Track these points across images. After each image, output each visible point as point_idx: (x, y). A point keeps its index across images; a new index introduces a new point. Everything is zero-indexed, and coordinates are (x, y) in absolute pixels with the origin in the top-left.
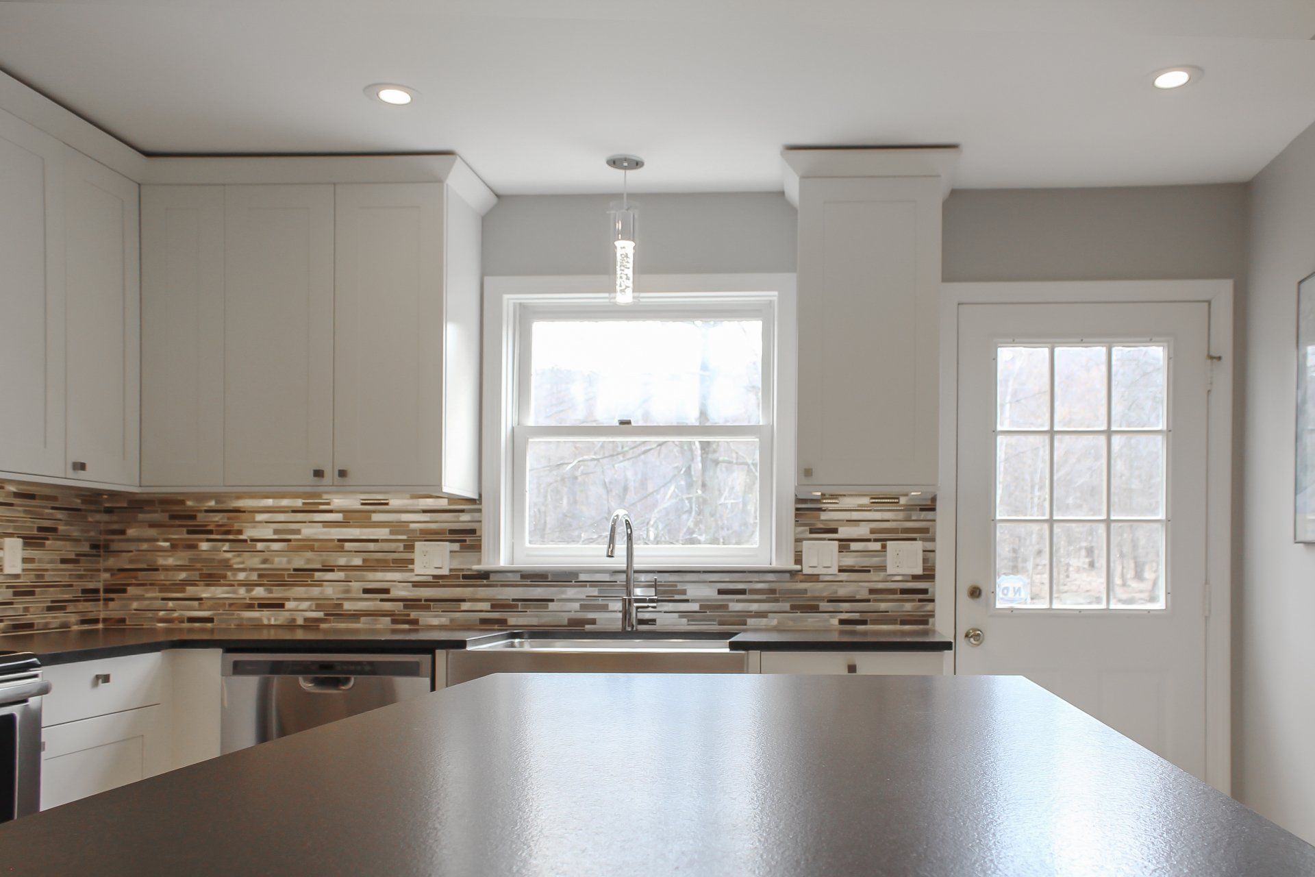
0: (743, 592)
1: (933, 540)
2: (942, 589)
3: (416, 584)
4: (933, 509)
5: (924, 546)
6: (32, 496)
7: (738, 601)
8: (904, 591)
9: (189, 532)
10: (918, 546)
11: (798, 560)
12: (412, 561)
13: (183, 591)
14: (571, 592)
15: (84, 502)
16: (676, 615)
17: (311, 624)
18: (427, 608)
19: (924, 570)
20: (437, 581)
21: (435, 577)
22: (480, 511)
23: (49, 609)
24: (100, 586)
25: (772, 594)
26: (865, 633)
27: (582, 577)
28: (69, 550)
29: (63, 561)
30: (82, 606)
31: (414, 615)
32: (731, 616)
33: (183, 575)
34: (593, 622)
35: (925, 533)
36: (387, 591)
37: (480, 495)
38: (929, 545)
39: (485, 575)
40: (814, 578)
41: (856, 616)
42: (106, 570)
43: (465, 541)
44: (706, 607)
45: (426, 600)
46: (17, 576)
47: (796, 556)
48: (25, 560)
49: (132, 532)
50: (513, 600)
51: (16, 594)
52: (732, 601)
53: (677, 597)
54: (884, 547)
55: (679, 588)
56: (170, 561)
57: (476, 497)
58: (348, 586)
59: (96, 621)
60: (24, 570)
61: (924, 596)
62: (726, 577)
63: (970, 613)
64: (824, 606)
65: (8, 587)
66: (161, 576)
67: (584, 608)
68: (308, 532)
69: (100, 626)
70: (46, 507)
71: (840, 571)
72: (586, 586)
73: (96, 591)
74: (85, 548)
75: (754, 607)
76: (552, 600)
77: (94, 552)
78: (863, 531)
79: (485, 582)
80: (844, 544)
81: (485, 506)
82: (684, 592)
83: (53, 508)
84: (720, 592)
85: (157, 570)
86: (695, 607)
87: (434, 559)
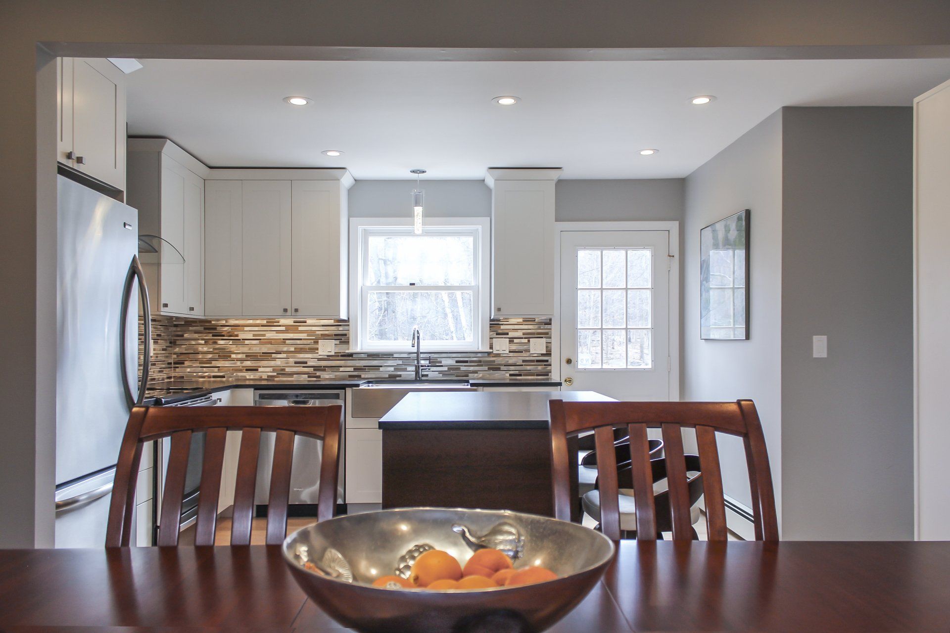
0: (466, 362)
1: (550, 338)
2: (554, 359)
3: (319, 360)
4: (551, 324)
5: (546, 341)
7: (465, 366)
8: (538, 361)
9: (213, 336)
10: (544, 341)
11: (491, 348)
12: (317, 349)
13: (211, 363)
14: (390, 363)
15: (168, 322)
16: (437, 372)
17: (270, 378)
18: (324, 370)
19: (546, 351)
20: (329, 358)
21: (328, 356)
22: (348, 325)
24: (173, 361)
25: (479, 363)
26: (520, 380)
27: (395, 356)
28: (163, 344)
29: (163, 350)
31: (318, 373)
32: (462, 373)
33: (210, 356)
34: (400, 376)
35: (547, 335)
36: (306, 363)
37: (349, 318)
38: (549, 340)
39: (351, 355)
40: (498, 355)
41: (517, 372)
42: (175, 354)
43: (342, 339)
44: (451, 368)
45: (324, 367)
47: (490, 345)
48: (154, 350)
49: (186, 335)
50: (364, 366)
52: (462, 366)
53: (437, 364)
54: (529, 341)
55: (439, 360)
56: (205, 349)
57: (346, 319)
58: (288, 360)
59: (171, 377)
61: (547, 363)
62: (459, 355)
63: (567, 371)
64: (502, 368)
66: (200, 356)
67: (396, 370)
68: (269, 335)
69: (172, 380)
71: (510, 352)
72: (396, 360)
73: (170, 363)
74: (168, 343)
75: (472, 369)
76: (381, 366)
77: (171, 345)
78: (519, 334)
79: (351, 358)
80: (511, 340)
81: (351, 323)
82: (440, 362)
84: (457, 362)
85: (199, 353)
86: (446, 369)
87: (327, 348)
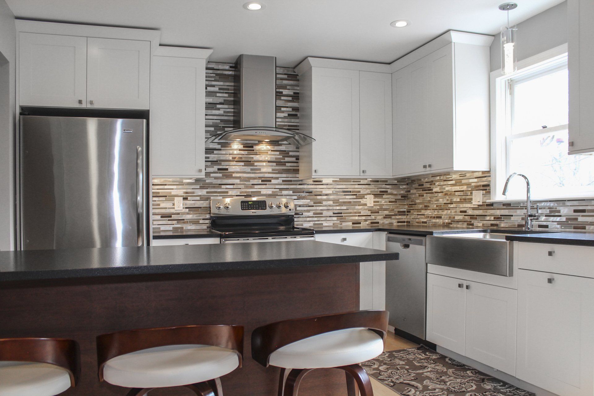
0: (583, 211)
3: (474, 209)
6: (378, 181)
7: (582, 216)
9: (422, 191)
12: (471, 199)
13: (421, 212)
14: (519, 212)
15: (398, 182)
16: (556, 223)
18: (476, 219)
20: (479, 207)
21: (479, 205)
22: (490, 176)
23: (384, 218)
24: (405, 210)
28: (392, 198)
29: (390, 202)
30: (398, 217)
31: (473, 221)
32: (578, 224)
33: (421, 206)
36: (466, 212)
37: (490, 170)
39: (491, 205)
43: (486, 190)
44: (568, 219)
45: (476, 216)
46: (372, 207)
48: (374, 202)
49: (412, 191)
50: (501, 215)
51: (372, 213)
52: (579, 216)
53: (557, 214)
55: (557, 209)
56: (419, 201)
58: (456, 210)
59: (404, 222)
60: (374, 205)
62: (577, 203)
65: (368, 211)
66: (417, 206)
67: (522, 219)
69: (406, 224)
70: (383, 185)
72: (523, 209)
73: (404, 212)
74: (399, 197)
75: (589, 219)
76: (512, 216)
77: (403, 198)
79: (492, 207)
81: (492, 173)
82: (559, 211)
83: (385, 185)
84: (575, 211)
85: (416, 204)
86: (564, 219)
87: (478, 198)
